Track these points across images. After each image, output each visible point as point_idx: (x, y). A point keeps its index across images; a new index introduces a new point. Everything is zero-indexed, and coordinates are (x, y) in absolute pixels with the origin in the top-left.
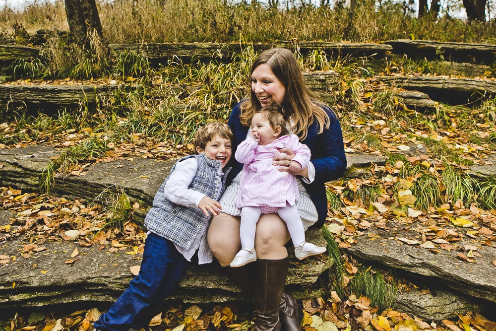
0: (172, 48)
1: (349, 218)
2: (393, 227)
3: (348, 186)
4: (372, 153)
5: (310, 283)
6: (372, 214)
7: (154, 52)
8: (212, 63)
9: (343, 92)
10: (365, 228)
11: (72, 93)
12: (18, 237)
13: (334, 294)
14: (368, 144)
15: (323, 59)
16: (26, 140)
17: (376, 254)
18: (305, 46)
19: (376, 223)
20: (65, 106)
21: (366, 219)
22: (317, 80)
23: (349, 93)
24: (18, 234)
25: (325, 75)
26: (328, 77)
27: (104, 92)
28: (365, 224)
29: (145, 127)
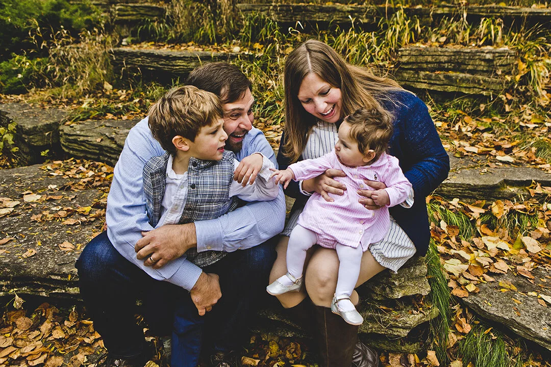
0: (307, 11)
1: (481, 254)
2: (541, 276)
3: (491, 208)
4: (540, 166)
5: (398, 336)
6: (517, 252)
7: (287, 15)
8: (352, 30)
9: (518, 78)
10: (498, 272)
11: (187, 61)
12: (93, 222)
13: (431, 354)
14: (536, 154)
15: (498, 30)
16: (134, 111)
17: (501, 315)
18: (476, 12)
19: (519, 268)
20: (179, 75)
21: (505, 258)
22: (481, 60)
23: (526, 79)
24: (93, 219)
25: (494, 53)
26: (499, 56)
27: (223, 61)
28: (502, 266)
29: (259, 106)
